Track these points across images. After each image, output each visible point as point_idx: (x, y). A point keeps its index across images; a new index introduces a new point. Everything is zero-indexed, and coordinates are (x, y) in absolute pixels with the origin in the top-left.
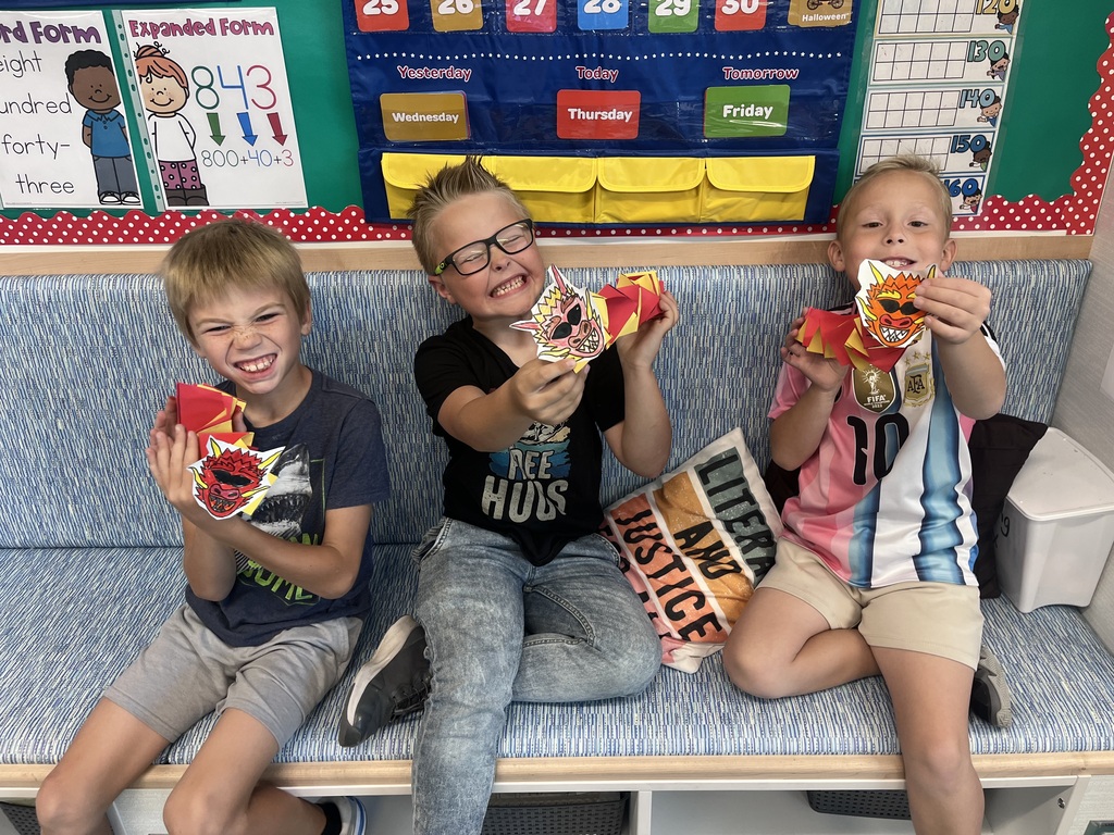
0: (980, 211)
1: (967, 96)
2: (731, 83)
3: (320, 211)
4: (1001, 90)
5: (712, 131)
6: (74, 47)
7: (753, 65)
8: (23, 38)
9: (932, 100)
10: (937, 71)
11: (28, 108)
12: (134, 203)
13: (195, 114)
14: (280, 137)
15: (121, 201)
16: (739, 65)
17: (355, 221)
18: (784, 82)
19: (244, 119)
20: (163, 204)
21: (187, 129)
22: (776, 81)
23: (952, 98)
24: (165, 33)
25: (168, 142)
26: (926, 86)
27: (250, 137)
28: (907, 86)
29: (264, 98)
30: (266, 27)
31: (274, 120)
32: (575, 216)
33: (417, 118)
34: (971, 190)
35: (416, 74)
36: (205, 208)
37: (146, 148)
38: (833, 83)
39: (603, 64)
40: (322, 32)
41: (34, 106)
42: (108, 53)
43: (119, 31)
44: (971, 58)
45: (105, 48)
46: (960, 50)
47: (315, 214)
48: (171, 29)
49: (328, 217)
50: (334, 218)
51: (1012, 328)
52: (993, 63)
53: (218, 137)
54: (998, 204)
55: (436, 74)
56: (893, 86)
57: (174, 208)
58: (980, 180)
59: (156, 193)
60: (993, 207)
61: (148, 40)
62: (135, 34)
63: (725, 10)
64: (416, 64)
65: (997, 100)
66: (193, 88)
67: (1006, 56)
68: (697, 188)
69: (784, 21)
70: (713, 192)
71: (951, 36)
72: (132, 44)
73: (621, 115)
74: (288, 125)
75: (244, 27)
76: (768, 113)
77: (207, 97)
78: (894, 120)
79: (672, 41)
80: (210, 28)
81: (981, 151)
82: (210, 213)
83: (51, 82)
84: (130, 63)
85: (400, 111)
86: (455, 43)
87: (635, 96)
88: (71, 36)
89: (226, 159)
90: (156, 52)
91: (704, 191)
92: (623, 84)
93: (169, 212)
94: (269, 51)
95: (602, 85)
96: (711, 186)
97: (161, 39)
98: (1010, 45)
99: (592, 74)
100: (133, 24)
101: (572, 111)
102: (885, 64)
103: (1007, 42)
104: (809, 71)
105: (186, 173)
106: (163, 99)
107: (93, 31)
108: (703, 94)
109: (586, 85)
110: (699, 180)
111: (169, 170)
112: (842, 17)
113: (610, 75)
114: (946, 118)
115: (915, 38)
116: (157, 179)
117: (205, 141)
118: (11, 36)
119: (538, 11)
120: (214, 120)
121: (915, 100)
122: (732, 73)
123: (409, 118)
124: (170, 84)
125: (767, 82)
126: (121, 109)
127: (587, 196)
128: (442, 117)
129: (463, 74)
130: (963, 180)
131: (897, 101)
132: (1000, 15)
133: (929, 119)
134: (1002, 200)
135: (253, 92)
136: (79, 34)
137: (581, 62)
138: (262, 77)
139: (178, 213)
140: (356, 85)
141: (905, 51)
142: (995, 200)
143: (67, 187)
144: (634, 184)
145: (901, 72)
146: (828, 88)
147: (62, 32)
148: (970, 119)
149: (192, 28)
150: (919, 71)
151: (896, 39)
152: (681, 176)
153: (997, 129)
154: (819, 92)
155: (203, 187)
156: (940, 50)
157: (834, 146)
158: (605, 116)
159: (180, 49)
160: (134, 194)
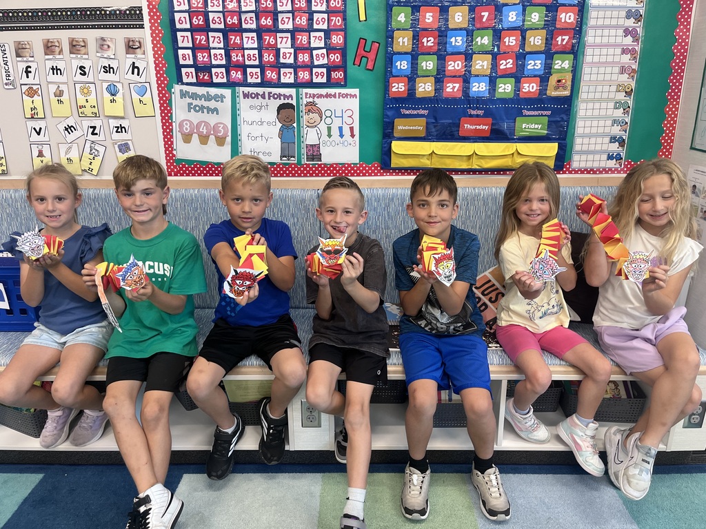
0: (623, 166)
1: (615, 122)
2: (525, 116)
3: (363, 164)
4: (628, 120)
5: (519, 134)
6: (282, 101)
7: (534, 109)
8: (264, 98)
9: (602, 123)
10: (603, 113)
11: (260, 123)
12: (293, 161)
13: (323, 127)
14: (353, 136)
15: (288, 160)
16: (528, 110)
17: (376, 168)
18: (545, 116)
19: (341, 129)
20: (304, 161)
21: (319, 132)
22: (542, 115)
23: (609, 123)
24: (318, 97)
25: (311, 137)
26: (599, 118)
27: (341, 136)
28: (592, 118)
29: (349, 121)
30: (355, 95)
31: (352, 129)
32: (464, 166)
33: (407, 128)
34: (618, 158)
35: (407, 112)
36: (320, 163)
38: (565, 118)
39: (478, 109)
40: (374, 97)
41: (262, 123)
43: (300, 96)
44: (616, 108)
45: (294, 102)
46: (611, 105)
47: (361, 165)
48: (320, 96)
49: (366, 166)
50: (368, 167)
52: (624, 110)
53: (329, 136)
54: (629, 163)
55: (415, 112)
56: (585, 118)
57: (308, 163)
58: (622, 154)
59: (302, 157)
60: (627, 165)
61: (311, 100)
62: (306, 97)
63: (524, 90)
64: (408, 109)
65: (626, 123)
66: (324, 117)
67: (629, 107)
68: (513, 154)
69: (546, 94)
70: (519, 156)
71: (608, 100)
72: (305, 101)
73: (484, 127)
74: (356, 132)
75: (347, 95)
76: (540, 127)
77: (328, 121)
78: (587, 131)
79: (504, 101)
80: (335, 96)
81: (621, 142)
82: (321, 164)
83: (271, 114)
84: (303, 108)
85: (401, 126)
86: (424, 101)
87: (490, 120)
88: (282, 98)
89: (331, 143)
90: (313, 104)
91: (515, 155)
92: (485, 116)
93: (306, 164)
94: (354, 104)
95: (478, 116)
96: (519, 153)
97: (316, 99)
98: (630, 103)
99: (474, 112)
100: (306, 94)
101: (466, 125)
102: (583, 110)
103: (629, 102)
104: (555, 112)
105: (315, 149)
106: (312, 121)
107: (291, 96)
108: (515, 120)
109: (471, 116)
110: (514, 150)
111: (309, 148)
112: (567, 93)
113: (480, 112)
114: (607, 130)
115: (593, 101)
116: (304, 151)
117: (325, 137)
118: (259, 97)
119: (455, 90)
120: (329, 129)
121: (595, 123)
122: (525, 112)
123: (404, 128)
124: (316, 116)
125: (539, 116)
126: (295, 125)
127: (469, 157)
128: (416, 128)
129: (426, 112)
130: (615, 154)
131: (588, 123)
132: (626, 92)
133: (601, 130)
134: (631, 162)
135: (346, 119)
136: (285, 96)
137: (470, 108)
138: (349, 113)
139: (309, 165)
140: (385, 116)
141: (590, 105)
142: (628, 161)
143: (269, 154)
144: (488, 152)
145: (589, 113)
146: (562, 118)
147: (279, 96)
148: (616, 131)
149: (328, 96)
150: (596, 113)
151: (587, 101)
152: (507, 150)
153: (627, 134)
154: (559, 119)
155: (321, 154)
156: (604, 105)
157: (565, 139)
158: (478, 127)
159: (322, 104)
160: (294, 157)
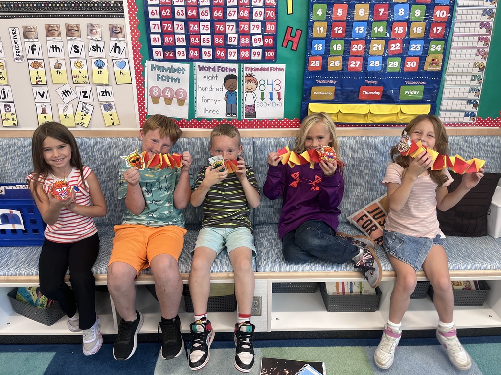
0: (475, 121)
1: (471, 89)
2: (407, 85)
3: (286, 119)
4: (480, 88)
5: (401, 98)
6: (228, 73)
7: (414, 80)
8: (214, 71)
9: (462, 90)
10: (463, 83)
11: (211, 89)
12: (235, 117)
13: (258, 92)
14: (280, 99)
15: (232, 116)
16: (410, 80)
17: (296, 122)
18: (422, 85)
19: (271, 94)
20: (243, 117)
21: (255, 96)
22: (420, 85)
23: (467, 90)
24: (255, 71)
25: (249, 100)
26: (460, 87)
27: (271, 99)
28: (455, 87)
29: (278, 88)
30: (283, 69)
31: (279, 94)
32: (361, 121)
33: (320, 93)
34: (472, 115)
35: (321, 82)
36: (254, 118)
37: (242, 101)
38: (436, 86)
39: (373, 79)
40: (297, 70)
41: (212, 89)
42: (237, 75)
43: (242, 70)
44: (472, 79)
46: (469, 77)
48: (257, 70)
49: (289, 121)
50: (290, 121)
51: (486, 155)
52: (478, 81)
53: (262, 99)
54: (480, 119)
55: (327, 82)
56: (451, 87)
57: (246, 118)
58: (475, 112)
60: (478, 120)
61: (250, 72)
62: (246, 71)
63: (407, 66)
64: (321, 79)
65: (479, 91)
66: (259, 85)
67: (481, 79)
68: (397, 113)
69: (423, 69)
70: (402, 114)
71: (467, 74)
73: (377, 93)
74: (283, 96)
75: (276, 69)
76: (418, 93)
77: (262, 88)
78: (451, 96)
79: (392, 74)
80: (267, 70)
81: (475, 104)
82: (256, 120)
83: (219, 82)
84: (243, 78)
85: (316, 92)
86: (334, 74)
87: (382, 88)
88: (228, 70)
89: (263, 104)
90: (251, 75)
91: (399, 114)
92: (378, 85)
94: (282, 76)
95: (373, 85)
96: (402, 112)
97: (253, 72)
99: (370, 82)
100: (246, 68)
101: (364, 92)
102: (449, 80)
103: (482, 75)
104: (429, 82)
105: (252, 108)
106: (250, 88)
107: (235, 70)
108: (400, 88)
109: (368, 85)
110: (399, 111)
111: (247, 107)
112: (439, 69)
113: (375, 82)
114: (466, 95)
115: (457, 74)
116: (243, 110)
117: (259, 100)
118: (211, 70)
119: (357, 66)
120: (262, 94)
121: (457, 90)
122: (408, 82)
123: (318, 94)
124: (253, 84)
125: (417, 85)
126: (237, 91)
127: (365, 115)
128: (328, 93)
129: (334, 82)
130: (470, 112)
131: (452, 90)
132: (480, 68)
133: (461, 95)
135: (275, 86)
136: (230, 70)
137: (367, 79)
138: (278, 82)
140: (304, 84)
141: (454, 77)
143: (217, 112)
144: (380, 112)
145: (453, 83)
146: (434, 87)
147: (226, 69)
148: (472, 96)
149: (262, 69)
150: (458, 83)
151: (452, 74)
152: (393, 110)
153: (479, 98)
154: (432, 88)
155: (255, 112)
156: (464, 77)
157: (435, 102)
158: (373, 93)
159: (258, 75)
160: (236, 114)
